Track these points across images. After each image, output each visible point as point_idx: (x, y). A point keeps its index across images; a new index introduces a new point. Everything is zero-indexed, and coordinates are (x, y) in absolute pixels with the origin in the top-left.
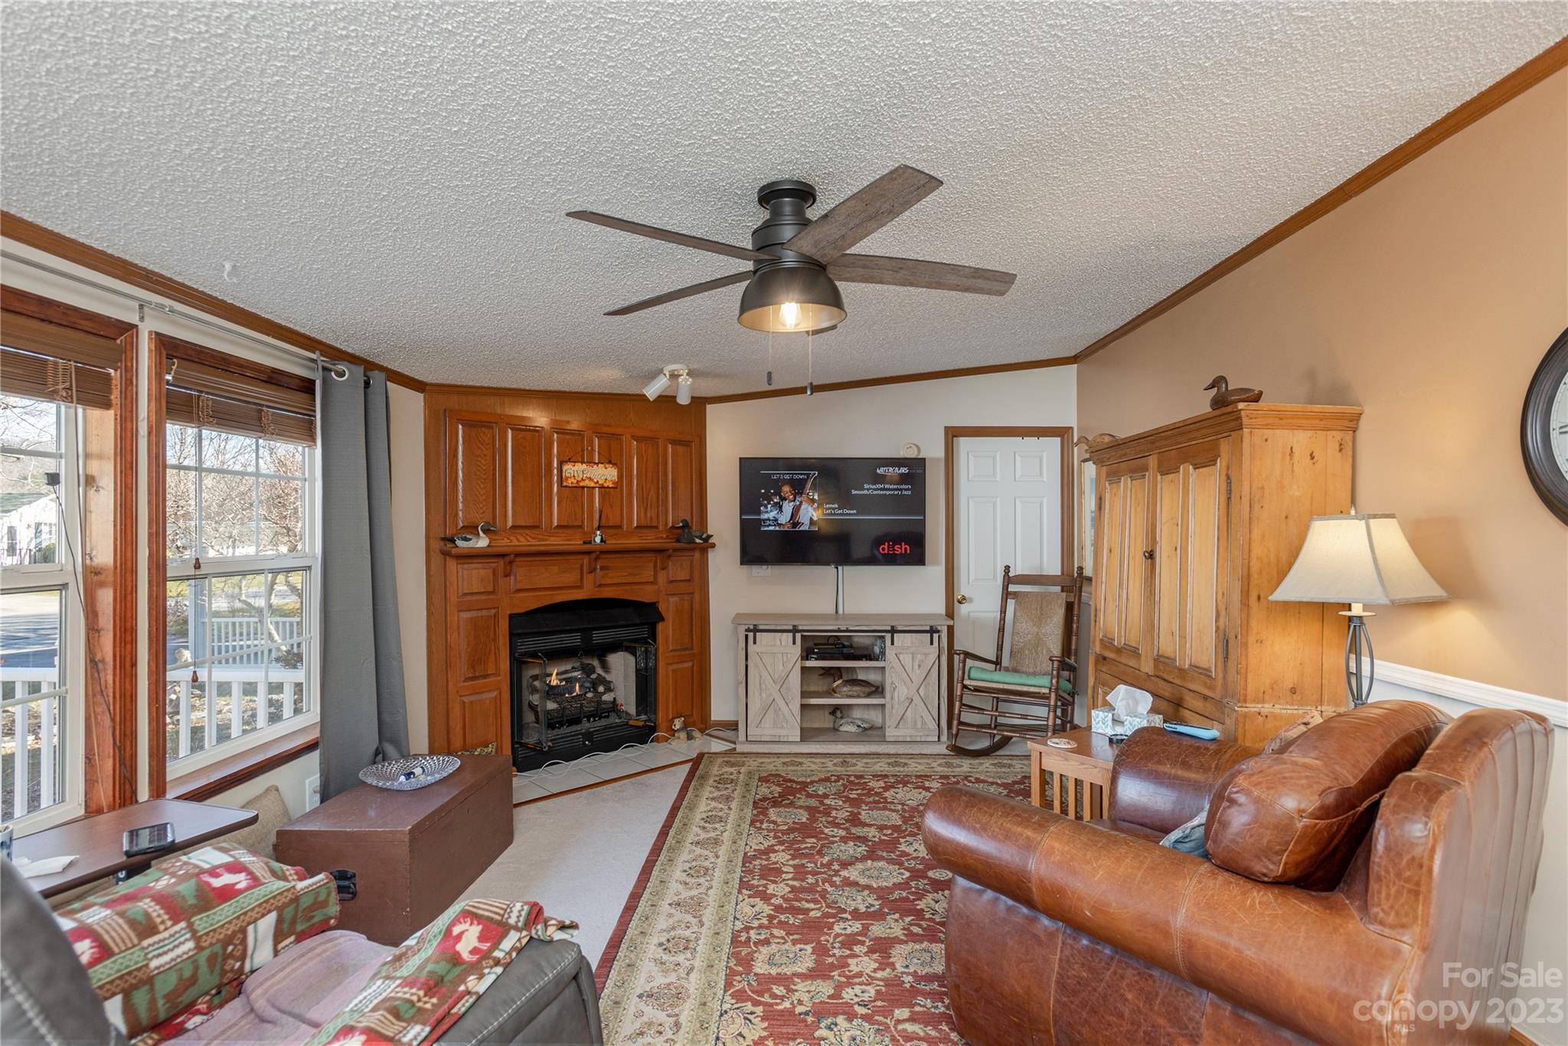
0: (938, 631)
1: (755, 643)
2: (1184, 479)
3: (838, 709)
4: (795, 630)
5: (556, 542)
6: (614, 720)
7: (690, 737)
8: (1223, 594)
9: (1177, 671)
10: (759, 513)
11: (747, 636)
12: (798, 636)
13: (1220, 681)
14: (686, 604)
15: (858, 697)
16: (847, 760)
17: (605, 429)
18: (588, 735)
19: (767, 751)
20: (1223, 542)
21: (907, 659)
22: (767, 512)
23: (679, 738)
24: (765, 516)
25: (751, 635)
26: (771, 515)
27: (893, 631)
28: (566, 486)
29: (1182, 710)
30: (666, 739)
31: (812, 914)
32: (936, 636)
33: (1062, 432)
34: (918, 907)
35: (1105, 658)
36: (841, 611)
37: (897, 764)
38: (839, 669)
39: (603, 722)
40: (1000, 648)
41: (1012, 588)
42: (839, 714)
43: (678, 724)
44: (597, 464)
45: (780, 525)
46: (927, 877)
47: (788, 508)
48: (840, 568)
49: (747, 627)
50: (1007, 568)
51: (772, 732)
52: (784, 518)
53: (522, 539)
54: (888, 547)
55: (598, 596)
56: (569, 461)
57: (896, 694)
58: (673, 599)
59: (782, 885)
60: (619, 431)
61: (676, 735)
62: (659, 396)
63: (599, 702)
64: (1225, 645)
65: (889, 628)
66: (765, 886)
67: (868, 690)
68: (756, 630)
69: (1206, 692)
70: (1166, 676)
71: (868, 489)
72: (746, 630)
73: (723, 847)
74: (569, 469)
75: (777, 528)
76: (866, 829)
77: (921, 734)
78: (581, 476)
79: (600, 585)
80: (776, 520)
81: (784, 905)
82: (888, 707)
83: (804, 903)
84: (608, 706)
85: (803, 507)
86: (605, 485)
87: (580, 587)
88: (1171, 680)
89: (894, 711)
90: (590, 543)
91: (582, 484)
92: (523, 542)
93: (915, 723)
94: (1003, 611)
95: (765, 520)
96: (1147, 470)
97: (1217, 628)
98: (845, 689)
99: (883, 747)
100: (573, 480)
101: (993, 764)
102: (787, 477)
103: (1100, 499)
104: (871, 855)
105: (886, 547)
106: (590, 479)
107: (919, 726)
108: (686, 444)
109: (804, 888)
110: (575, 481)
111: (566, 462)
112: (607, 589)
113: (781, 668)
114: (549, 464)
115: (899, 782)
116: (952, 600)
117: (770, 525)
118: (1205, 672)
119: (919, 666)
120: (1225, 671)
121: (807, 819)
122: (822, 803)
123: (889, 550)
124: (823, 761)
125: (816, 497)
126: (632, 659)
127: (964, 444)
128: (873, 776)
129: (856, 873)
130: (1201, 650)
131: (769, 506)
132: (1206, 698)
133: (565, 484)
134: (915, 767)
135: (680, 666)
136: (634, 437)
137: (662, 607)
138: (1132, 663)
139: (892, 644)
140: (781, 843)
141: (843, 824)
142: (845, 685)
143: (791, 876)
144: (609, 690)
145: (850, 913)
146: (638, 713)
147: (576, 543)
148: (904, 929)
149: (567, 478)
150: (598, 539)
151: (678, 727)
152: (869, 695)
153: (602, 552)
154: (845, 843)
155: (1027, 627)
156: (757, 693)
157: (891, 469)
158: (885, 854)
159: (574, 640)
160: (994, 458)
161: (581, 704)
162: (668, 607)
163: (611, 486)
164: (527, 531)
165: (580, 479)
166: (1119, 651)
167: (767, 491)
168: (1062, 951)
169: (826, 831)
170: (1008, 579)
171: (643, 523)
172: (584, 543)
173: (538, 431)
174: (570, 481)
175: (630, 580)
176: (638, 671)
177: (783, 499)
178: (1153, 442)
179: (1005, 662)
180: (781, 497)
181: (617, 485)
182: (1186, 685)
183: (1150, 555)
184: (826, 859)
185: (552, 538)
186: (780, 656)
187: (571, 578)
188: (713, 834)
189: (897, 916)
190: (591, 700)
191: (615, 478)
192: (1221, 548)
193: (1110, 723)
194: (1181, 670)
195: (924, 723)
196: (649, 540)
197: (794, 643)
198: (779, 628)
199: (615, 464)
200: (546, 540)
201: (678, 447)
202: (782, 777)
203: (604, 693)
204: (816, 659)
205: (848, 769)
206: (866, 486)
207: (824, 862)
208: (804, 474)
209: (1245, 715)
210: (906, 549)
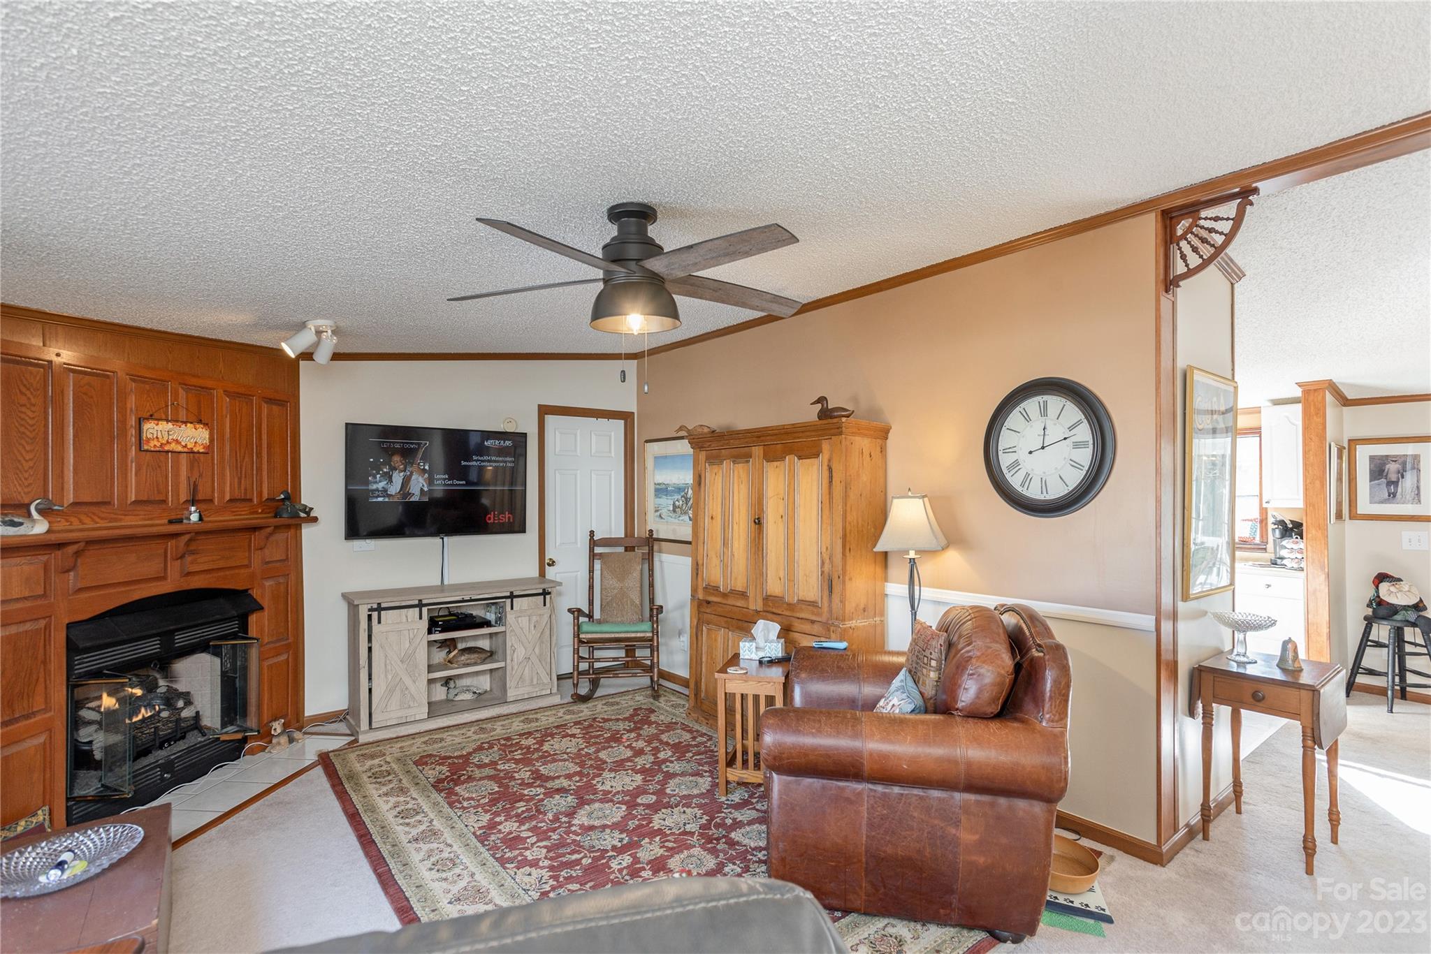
0: (549, 593)
1: (379, 622)
2: (789, 467)
3: (451, 679)
4: (420, 605)
5: (134, 523)
6: (194, 738)
7: (291, 740)
8: (827, 548)
9: (785, 605)
10: (368, 483)
11: (370, 617)
12: (425, 610)
13: (825, 609)
14: (282, 588)
15: (475, 664)
16: (484, 726)
17: (194, 381)
18: (168, 766)
19: (394, 736)
20: (826, 512)
21: (524, 621)
22: (376, 482)
23: (279, 744)
24: (375, 487)
25: (375, 615)
26: (381, 485)
27: (512, 596)
28: (147, 451)
29: (791, 633)
30: (263, 749)
31: (584, 861)
32: (548, 597)
33: (626, 417)
34: (655, 828)
35: (708, 602)
36: (446, 582)
37: (530, 721)
38: (453, 640)
39: (182, 745)
40: (591, 602)
41: (598, 550)
42: (452, 684)
43: (277, 727)
44: (185, 423)
45: (389, 496)
46: (640, 805)
47: (398, 478)
48: (445, 539)
49: (369, 607)
50: (592, 533)
51: (399, 714)
52: (395, 488)
53: (87, 520)
54: (494, 517)
55: (186, 587)
56: (151, 417)
57: (515, 655)
58: (268, 583)
59: (535, 849)
60: (209, 383)
61: (274, 741)
62: (301, 354)
63: (179, 720)
64: (829, 584)
65: (508, 594)
66: (521, 854)
67: (483, 656)
68: (379, 609)
69: (814, 618)
70: (774, 610)
71: (477, 461)
72: (369, 610)
73: (446, 835)
74: (150, 428)
75: (387, 500)
76: (557, 782)
77: (537, 689)
78: (166, 438)
79: (189, 574)
80: (385, 490)
81: (555, 864)
82: (509, 668)
83: (567, 856)
84: (189, 723)
85: (413, 477)
86: (195, 450)
87: (164, 578)
88: (780, 612)
89: (514, 672)
90: (180, 521)
91: (167, 448)
92: (89, 524)
93: (532, 681)
94: (591, 571)
95: (373, 491)
96: (751, 457)
97: (823, 572)
98: (463, 658)
99: (505, 708)
100: (156, 443)
101: (605, 704)
102: (398, 446)
103: (700, 476)
104: (582, 802)
105: (492, 517)
106: (177, 442)
107: (535, 683)
108: (281, 403)
109: (555, 845)
110: (158, 444)
111: (148, 419)
112: (196, 578)
113: (407, 645)
114: (123, 422)
115: (546, 735)
116: (544, 563)
117: (378, 496)
118: (813, 604)
119: (535, 626)
120: (830, 601)
121: (499, 787)
122: (496, 769)
123: (494, 520)
124: (462, 732)
125: (427, 467)
126: (217, 661)
127: (550, 420)
128: (519, 735)
129: (584, 819)
130: (809, 587)
131: (378, 476)
132: (813, 622)
133: (146, 447)
134: (547, 720)
135: (275, 660)
136: (227, 393)
137: (255, 593)
138: (740, 603)
139: (512, 608)
140: (497, 814)
141: (534, 783)
142: (462, 655)
143: (534, 839)
144: (188, 703)
145: (612, 851)
146: (224, 725)
147: (160, 525)
148: (661, 847)
149: (148, 440)
150: (194, 517)
151: (279, 731)
152: (483, 662)
153: (198, 533)
154: (551, 797)
155: (613, 582)
156: (382, 676)
157: (497, 442)
158: (592, 797)
159: (152, 647)
160: (576, 435)
161: (155, 728)
162: (263, 592)
163: (201, 451)
164: (94, 509)
165: (164, 442)
166: (725, 595)
167: (376, 460)
168: (868, 802)
169: (526, 792)
170: (593, 543)
171: (237, 495)
172: (171, 522)
173: (108, 377)
174: (152, 443)
175: (221, 564)
176: (223, 674)
177: (393, 469)
178: (759, 437)
179: (597, 615)
180: (390, 466)
181: (209, 450)
182: (795, 615)
183: (758, 522)
184: (550, 816)
185: (128, 518)
186: (406, 633)
187: (151, 567)
188: (423, 827)
189: (647, 840)
190: (168, 720)
191: (207, 441)
192: (824, 517)
193: (754, 650)
194: (789, 604)
195: (539, 678)
196: (240, 517)
197: (421, 618)
198: (404, 604)
199: (206, 425)
200: (120, 520)
201: (274, 407)
202: (436, 756)
203: (183, 708)
204: (440, 632)
205: (492, 734)
206: (474, 457)
207: (551, 818)
208: (415, 444)
209: (845, 630)
210: (509, 518)
